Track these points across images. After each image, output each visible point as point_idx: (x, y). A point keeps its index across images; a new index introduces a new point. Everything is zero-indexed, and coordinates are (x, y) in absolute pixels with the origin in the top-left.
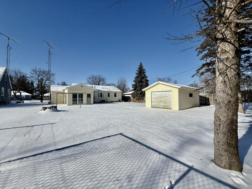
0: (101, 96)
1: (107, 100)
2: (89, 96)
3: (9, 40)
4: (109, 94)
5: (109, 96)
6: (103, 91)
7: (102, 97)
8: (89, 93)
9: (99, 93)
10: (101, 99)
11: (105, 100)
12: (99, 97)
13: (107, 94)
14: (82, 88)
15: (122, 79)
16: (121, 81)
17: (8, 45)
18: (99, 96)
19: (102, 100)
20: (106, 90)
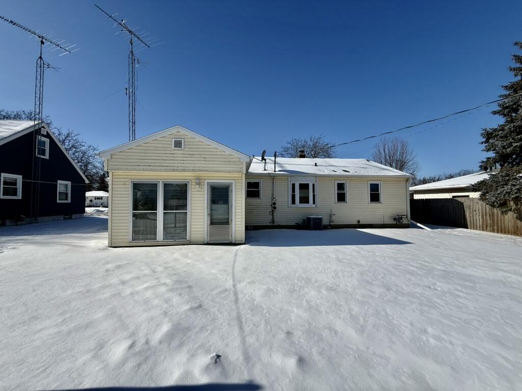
0: (304, 200)
1: (333, 218)
2: (219, 195)
3: (42, 43)
4: (341, 186)
5: (341, 198)
6: (316, 176)
7: (307, 202)
8: (220, 179)
9: (294, 185)
10: (301, 210)
11: (320, 219)
12: (294, 202)
13: (335, 192)
14: (178, 152)
15: (390, 144)
16: (386, 150)
17: (41, 58)
18: (293, 197)
19: (309, 219)
20: (326, 172)
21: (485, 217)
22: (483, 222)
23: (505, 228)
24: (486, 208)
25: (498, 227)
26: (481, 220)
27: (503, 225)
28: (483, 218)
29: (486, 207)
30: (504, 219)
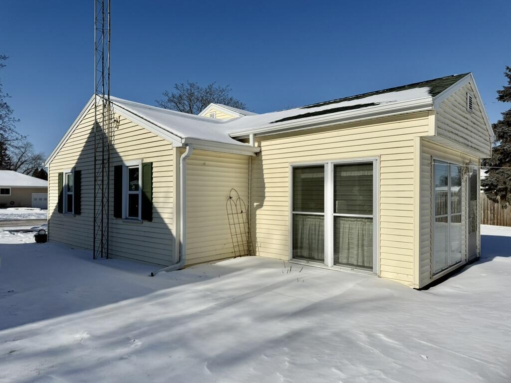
21: (486, 211)
22: (484, 216)
23: (504, 221)
24: (487, 204)
25: (497, 220)
26: (482, 214)
27: (502, 218)
28: (484, 213)
29: (488, 201)
30: (503, 212)
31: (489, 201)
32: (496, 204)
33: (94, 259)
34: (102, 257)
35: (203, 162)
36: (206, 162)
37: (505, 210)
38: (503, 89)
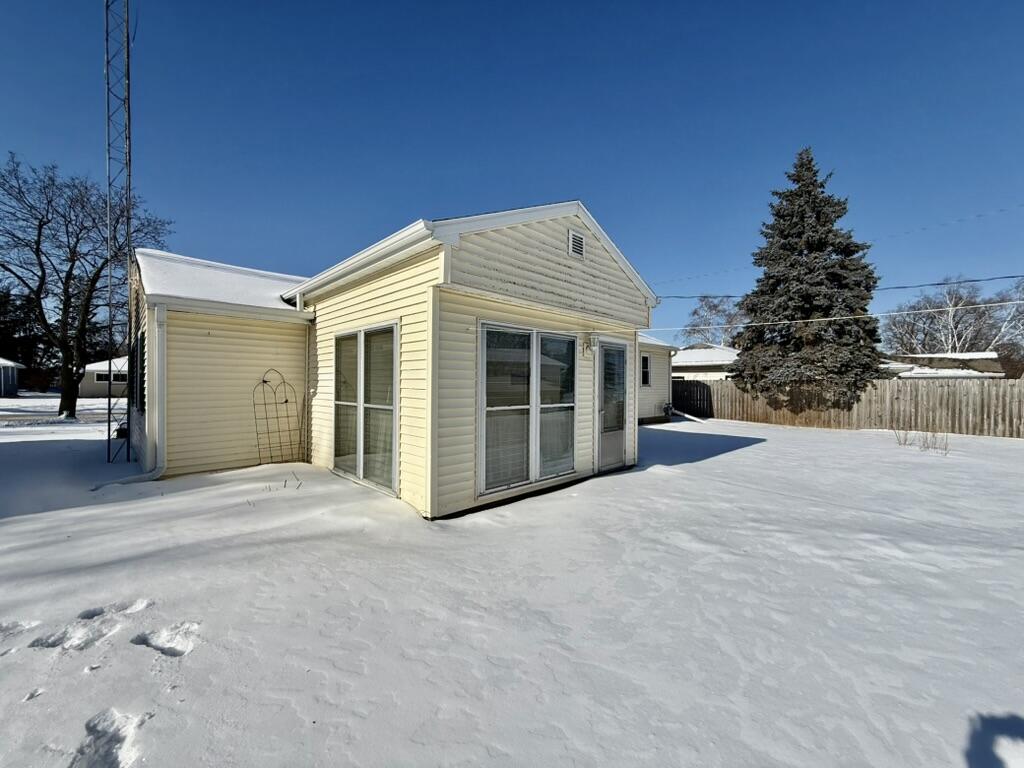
8: (612, 335)
21: (734, 404)
22: (732, 410)
27: (753, 412)
30: (754, 404)
31: (738, 391)
32: (746, 395)
33: (109, 461)
34: (128, 460)
35: (207, 331)
36: (211, 332)
37: (757, 402)
38: (758, 251)
